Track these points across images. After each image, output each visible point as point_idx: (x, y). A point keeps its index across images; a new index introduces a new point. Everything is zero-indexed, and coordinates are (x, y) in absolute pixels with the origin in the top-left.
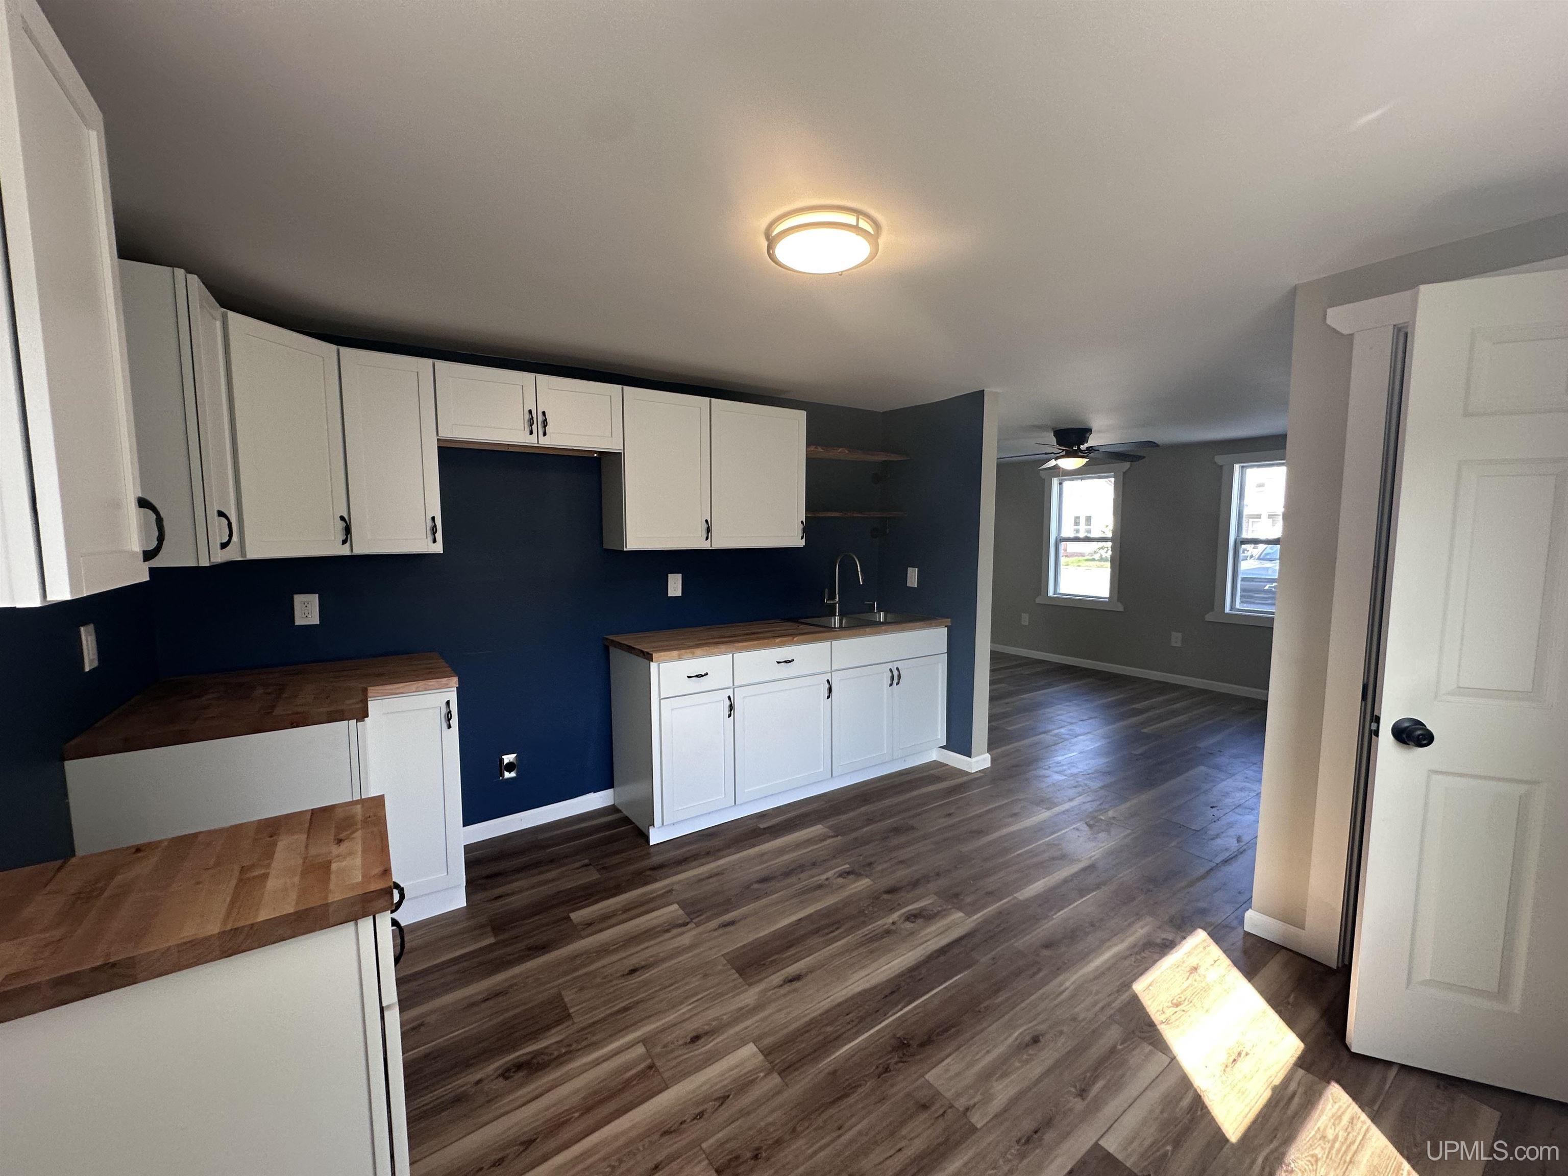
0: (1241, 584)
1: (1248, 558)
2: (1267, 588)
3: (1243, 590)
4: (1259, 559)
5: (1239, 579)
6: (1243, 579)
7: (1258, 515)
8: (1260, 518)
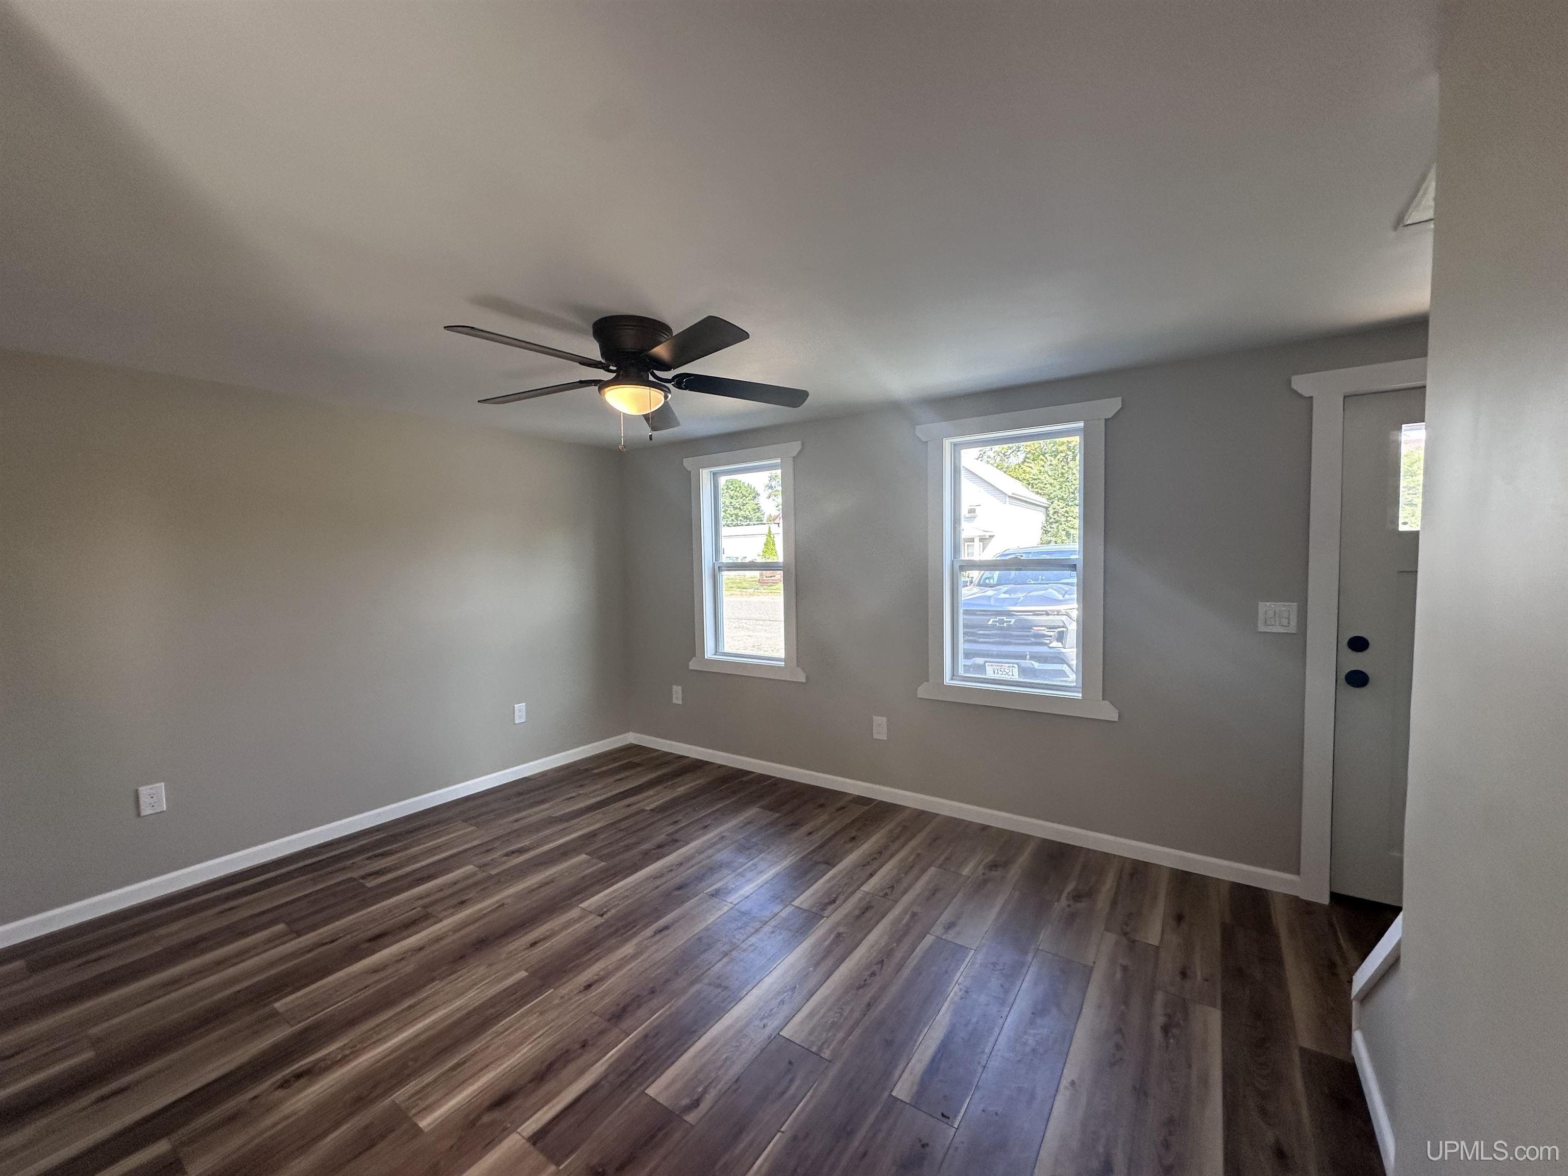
0: (964, 619)
1: (968, 584)
2: (990, 622)
3: (965, 626)
4: (979, 585)
5: (961, 611)
6: (966, 612)
7: (971, 539)
8: (974, 542)
